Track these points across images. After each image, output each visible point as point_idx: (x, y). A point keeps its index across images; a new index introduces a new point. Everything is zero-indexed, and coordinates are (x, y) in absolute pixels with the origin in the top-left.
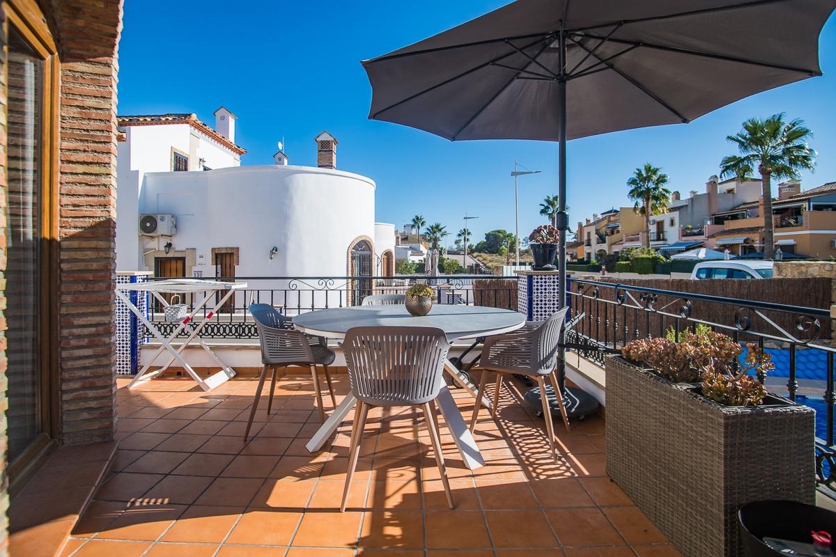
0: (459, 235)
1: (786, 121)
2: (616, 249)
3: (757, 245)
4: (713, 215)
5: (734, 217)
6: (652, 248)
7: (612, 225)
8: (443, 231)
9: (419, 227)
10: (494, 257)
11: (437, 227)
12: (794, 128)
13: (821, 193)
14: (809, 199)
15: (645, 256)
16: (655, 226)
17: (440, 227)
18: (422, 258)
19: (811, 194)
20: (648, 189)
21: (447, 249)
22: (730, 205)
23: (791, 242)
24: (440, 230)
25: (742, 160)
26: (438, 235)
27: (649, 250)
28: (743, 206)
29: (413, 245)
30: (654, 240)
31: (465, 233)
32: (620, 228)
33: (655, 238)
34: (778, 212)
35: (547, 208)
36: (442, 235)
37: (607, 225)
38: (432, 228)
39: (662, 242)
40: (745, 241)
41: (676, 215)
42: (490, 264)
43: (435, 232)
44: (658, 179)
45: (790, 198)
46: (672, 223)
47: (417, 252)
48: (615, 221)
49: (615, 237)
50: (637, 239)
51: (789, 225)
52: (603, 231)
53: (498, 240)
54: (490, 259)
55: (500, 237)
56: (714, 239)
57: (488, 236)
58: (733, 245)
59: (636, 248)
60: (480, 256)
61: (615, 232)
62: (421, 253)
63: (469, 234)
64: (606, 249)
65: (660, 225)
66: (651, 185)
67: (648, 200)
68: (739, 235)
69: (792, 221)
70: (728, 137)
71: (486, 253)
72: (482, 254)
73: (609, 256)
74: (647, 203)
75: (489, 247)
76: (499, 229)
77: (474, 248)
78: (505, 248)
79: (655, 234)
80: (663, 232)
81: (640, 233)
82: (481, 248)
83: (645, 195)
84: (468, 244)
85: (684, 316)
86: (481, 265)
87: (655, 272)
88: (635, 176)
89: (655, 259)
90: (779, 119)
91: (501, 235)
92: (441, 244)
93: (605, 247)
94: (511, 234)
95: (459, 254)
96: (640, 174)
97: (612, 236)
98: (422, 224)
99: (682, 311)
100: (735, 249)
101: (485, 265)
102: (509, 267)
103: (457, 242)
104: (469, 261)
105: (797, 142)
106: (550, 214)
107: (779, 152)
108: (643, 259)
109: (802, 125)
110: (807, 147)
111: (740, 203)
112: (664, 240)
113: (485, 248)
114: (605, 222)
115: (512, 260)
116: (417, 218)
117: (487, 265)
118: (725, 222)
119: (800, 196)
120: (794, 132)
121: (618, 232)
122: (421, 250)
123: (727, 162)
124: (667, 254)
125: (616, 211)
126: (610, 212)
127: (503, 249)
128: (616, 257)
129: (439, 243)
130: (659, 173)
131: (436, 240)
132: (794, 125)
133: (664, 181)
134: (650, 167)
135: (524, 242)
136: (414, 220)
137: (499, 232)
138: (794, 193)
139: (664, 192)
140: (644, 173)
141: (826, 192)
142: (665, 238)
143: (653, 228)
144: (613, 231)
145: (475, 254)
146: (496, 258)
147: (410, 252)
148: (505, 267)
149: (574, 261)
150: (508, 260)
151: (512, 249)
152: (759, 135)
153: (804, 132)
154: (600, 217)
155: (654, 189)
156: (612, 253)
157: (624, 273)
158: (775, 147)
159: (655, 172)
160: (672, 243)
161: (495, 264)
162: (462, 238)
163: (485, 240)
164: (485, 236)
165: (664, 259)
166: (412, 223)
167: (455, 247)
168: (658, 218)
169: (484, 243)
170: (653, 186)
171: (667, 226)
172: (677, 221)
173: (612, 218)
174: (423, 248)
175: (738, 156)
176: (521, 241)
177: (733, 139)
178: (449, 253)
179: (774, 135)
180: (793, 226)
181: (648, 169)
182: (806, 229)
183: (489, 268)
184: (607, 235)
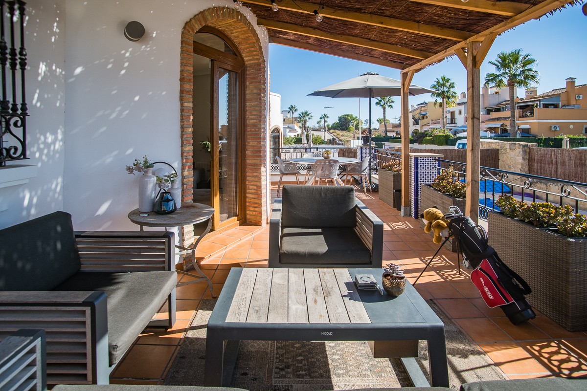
0: (321, 118)
1: (523, 54)
2: (425, 128)
3: (508, 128)
4: (486, 108)
5: (498, 110)
6: (447, 129)
7: (422, 113)
8: (310, 115)
9: (293, 113)
10: (344, 133)
11: (306, 113)
12: (527, 58)
13: (548, 96)
14: (540, 100)
15: (441, 134)
16: (450, 114)
17: (308, 113)
18: (296, 134)
19: (543, 97)
20: (443, 92)
21: (312, 127)
22: (497, 102)
23: (527, 126)
24: (308, 115)
25: (497, 76)
26: (307, 118)
27: (444, 130)
28: (505, 103)
29: (290, 125)
30: (449, 124)
31: (325, 116)
32: (428, 115)
33: (450, 122)
34: (521, 108)
35: (381, 101)
36: (309, 119)
37: (420, 113)
38: (302, 113)
39: (453, 125)
40: (502, 126)
41: (462, 108)
42: (342, 138)
43: (304, 117)
44: (450, 85)
45: (531, 99)
46: (460, 113)
47: (292, 130)
48: (426, 110)
49: (425, 121)
50: (439, 123)
51: (526, 116)
52: (417, 117)
53: (347, 121)
54: (342, 135)
55: (348, 119)
56: (484, 124)
57: (340, 119)
58: (496, 128)
59: (437, 129)
60: (335, 132)
61: (425, 118)
62: (295, 131)
63: (327, 117)
64: (419, 129)
65: (453, 113)
66: (446, 89)
67: (443, 98)
68: (498, 122)
69: (528, 114)
70: (489, 62)
71: (339, 130)
72: (336, 131)
73: (420, 133)
74: (443, 100)
75: (341, 126)
76: (348, 114)
77: (330, 126)
78: (352, 127)
79: (450, 120)
80: (454, 118)
81: (441, 119)
82: (335, 127)
83: (442, 95)
84: (326, 124)
85: (463, 172)
86: (336, 138)
87: (447, 144)
88: (435, 83)
89: (447, 137)
90: (518, 53)
91: (349, 118)
92: (308, 124)
93: (418, 127)
94: (356, 117)
95: (320, 131)
96: (438, 82)
97: (423, 120)
98: (295, 110)
99: (462, 170)
100: (497, 130)
101: (338, 139)
102: (355, 141)
103: (318, 123)
104: (328, 136)
105: (529, 67)
106: (382, 105)
107: (518, 72)
108: (440, 136)
109: (532, 57)
110: (533, 70)
111: (503, 100)
112: (455, 123)
113: (338, 127)
114: (419, 111)
115: (357, 135)
116: (292, 107)
117: (340, 139)
118: (491, 113)
119: (536, 98)
120: (527, 61)
121: (427, 117)
122: (295, 128)
123: (489, 77)
124: (455, 133)
125: (426, 103)
126: (423, 104)
127: (350, 128)
128: (424, 134)
129: (307, 123)
130: (450, 82)
131: (305, 121)
132: (527, 56)
133: (453, 87)
134: (445, 78)
135: (366, 122)
136: (290, 108)
137: (348, 115)
138: (533, 96)
139: (453, 94)
140: (441, 82)
141: (551, 96)
142: (456, 122)
143: (449, 116)
144: (424, 117)
145: (331, 131)
146: (346, 134)
147: (288, 130)
148: (352, 141)
149: (398, 136)
150: (354, 135)
151: (357, 128)
152: (507, 62)
153: (531, 61)
154: (416, 107)
155: (447, 92)
156: (423, 132)
157: (429, 145)
158: (517, 69)
159: (448, 81)
160: (460, 126)
161: (345, 138)
162: (323, 120)
163: (338, 121)
164: (338, 118)
165: (453, 136)
166: (289, 110)
167: (317, 126)
168: (451, 109)
169: (338, 123)
170: (447, 90)
171: (457, 115)
172: (463, 112)
173: (423, 109)
174: (296, 127)
175: (495, 74)
176: (363, 121)
177: (492, 63)
178: (314, 130)
179: (515, 61)
180: (529, 117)
181: (444, 79)
182: (536, 119)
183: (341, 140)
184: (420, 119)
